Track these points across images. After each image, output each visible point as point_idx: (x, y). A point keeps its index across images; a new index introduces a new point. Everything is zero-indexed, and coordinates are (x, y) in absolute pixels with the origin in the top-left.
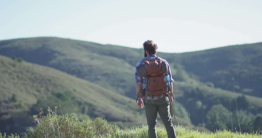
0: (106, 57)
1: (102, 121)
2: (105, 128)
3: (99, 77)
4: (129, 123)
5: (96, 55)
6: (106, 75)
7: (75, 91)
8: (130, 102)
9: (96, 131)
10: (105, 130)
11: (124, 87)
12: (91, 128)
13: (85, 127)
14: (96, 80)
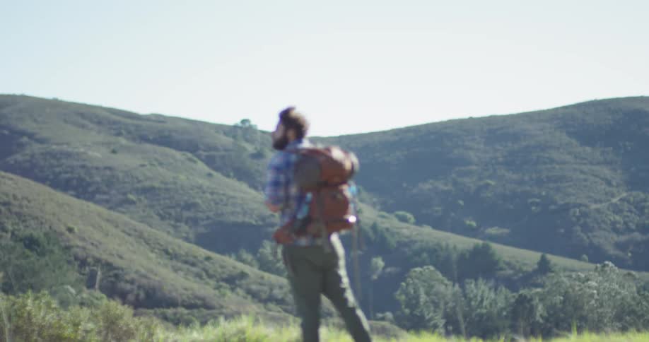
0: (148, 146)
1: (117, 309)
2: (128, 325)
3: (132, 197)
4: (205, 311)
5: (123, 141)
6: (148, 191)
7: (70, 230)
8: (208, 259)
9: (104, 333)
10: (126, 331)
11: (194, 222)
12: (90, 326)
13: (76, 325)
14: (123, 203)
